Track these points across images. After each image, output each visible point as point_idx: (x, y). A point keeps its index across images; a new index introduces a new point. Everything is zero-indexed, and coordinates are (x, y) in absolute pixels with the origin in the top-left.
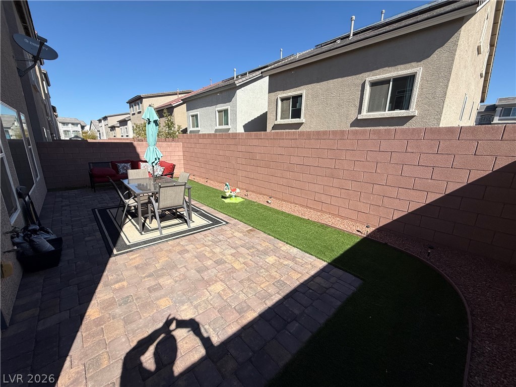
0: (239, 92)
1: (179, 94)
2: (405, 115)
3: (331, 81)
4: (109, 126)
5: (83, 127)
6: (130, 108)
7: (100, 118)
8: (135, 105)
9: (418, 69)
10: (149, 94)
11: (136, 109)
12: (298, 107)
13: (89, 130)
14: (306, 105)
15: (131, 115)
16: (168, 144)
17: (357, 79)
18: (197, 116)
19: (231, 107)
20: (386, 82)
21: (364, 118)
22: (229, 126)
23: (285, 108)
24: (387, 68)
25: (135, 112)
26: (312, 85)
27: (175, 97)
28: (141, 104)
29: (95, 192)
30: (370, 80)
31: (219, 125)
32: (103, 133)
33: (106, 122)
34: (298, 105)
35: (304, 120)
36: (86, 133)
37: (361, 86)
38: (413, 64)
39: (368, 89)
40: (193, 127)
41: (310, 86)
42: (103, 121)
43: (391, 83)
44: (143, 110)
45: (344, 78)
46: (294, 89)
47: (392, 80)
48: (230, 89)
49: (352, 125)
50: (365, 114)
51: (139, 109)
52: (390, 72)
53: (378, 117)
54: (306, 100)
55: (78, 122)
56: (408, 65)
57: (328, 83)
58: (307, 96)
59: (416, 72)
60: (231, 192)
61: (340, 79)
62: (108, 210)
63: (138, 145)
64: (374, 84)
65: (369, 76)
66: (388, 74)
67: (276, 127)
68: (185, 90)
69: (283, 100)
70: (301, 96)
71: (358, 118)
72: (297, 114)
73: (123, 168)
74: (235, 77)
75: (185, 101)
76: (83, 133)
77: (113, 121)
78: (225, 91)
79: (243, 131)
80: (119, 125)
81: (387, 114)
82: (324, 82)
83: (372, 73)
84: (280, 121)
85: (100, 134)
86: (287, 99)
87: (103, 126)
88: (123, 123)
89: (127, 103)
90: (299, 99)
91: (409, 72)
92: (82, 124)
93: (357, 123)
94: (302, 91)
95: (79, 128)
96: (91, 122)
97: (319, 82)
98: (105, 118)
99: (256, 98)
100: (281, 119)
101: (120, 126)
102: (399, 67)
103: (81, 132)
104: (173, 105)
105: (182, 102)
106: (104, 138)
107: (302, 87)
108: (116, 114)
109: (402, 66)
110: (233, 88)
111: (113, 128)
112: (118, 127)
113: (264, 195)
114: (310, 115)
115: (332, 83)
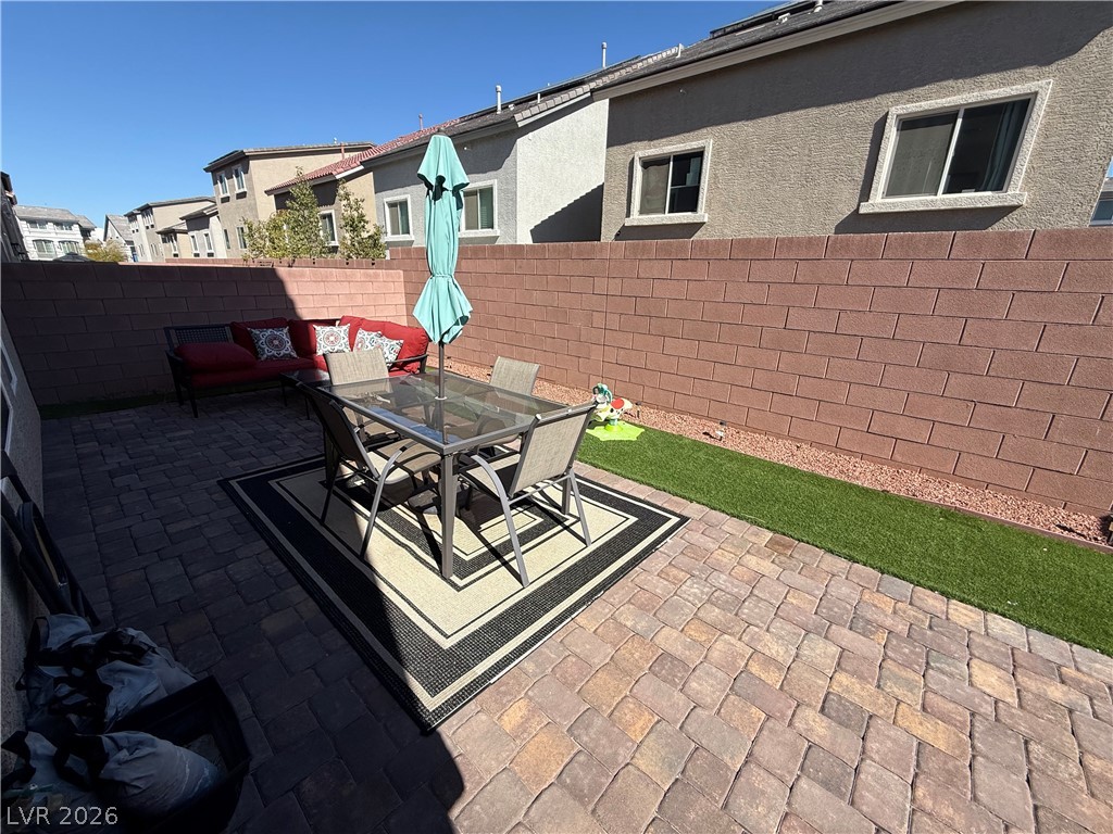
0: (523, 144)
1: (347, 151)
2: (993, 204)
3: (788, 114)
4: (160, 229)
5: (86, 233)
6: (215, 183)
7: (133, 208)
8: (230, 177)
9: (1042, 85)
10: (265, 148)
11: (232, 186)
12: (689, 183)
13: (102, 239)
14: (715, 177)
15: (219, 202)
16: (367, 275)
17: (862, 112)
18: (404, 204)
19: (500, 182)
20: (946, 118)
21: (877, 210)
22: (496, 231)
23: (652, 185)
24: (951, 82)
25: (228, 194)
26: (734, 125)
27: (337, 158)
28: (246, 172)
29: (196, 416)
30: (899, 112)
31: (467, 228)
32: (142, 247)
33: (149, 220)
34: (690, 178)
35: (707, 215)
36: (95, 246)
37: (871, 129)
38: (1028, 70)
39: (892, 135)
40: (393, 233)
41: (725, 128)
42: (139, 217)
43: (959, 122)
44: (252, 188)
45: (822, 108)
46: (681, 136)
47: (961, 114)
48: (498, 135)
49: (841, 228)
50: (879, 202)
51: (241, 185)
52: (959, 92)
53: (916, 209)
54: (714, 164)
55: (71, 218)
56: (1012, 74)
57: (778, 121)
58: (717, 153)
59: (1036, 93)
60: (612, 411)
61: (814, 111)
62: (273, 483)
63: (290, 274)
64: (908, 124)
65: (897, 102)
66: (953, 98)
67: (625, 233)
68: (355, 142)
69: (647, 164)
70: (699, 154)
71: (862, 211)
72: (686, 199)
73: (270, 341)
74: (499, 108)
75: (369, 166)
76: (87, 246)
77: (170, 217)
78: (482, 140)
79: (531, 242)
80: (185, 227)
81: (942, 200)
82: (767, 119)
83: (906, 95)
84: (637, 219)
85: (133, 249)
86: (660, 161)
87: (142, 229)
88: (198, 221)
89: (207, 170)
90: (694, 162)
91: (1014, 93)
92: (84, 225)
93: (857, 223)
94: (705, 140)
95: (75, 234)
96: (107, 220)
97: (751, 119)
98: (146, 210)
99: (560, 161)
100: (642, 212)
101: (190, 229)
102: (986, 78)
103: (82, 246)
104: (338, 177)
105: (362, 167)
106: (147, 258)
107: (704, 131)
108: (173, 199)
109: (995, 77)
110: (507, 133)
111: (169, 235)
112: (185, 232)
113: (683, 412)
114: (725, 204)
115: (790, 121)
